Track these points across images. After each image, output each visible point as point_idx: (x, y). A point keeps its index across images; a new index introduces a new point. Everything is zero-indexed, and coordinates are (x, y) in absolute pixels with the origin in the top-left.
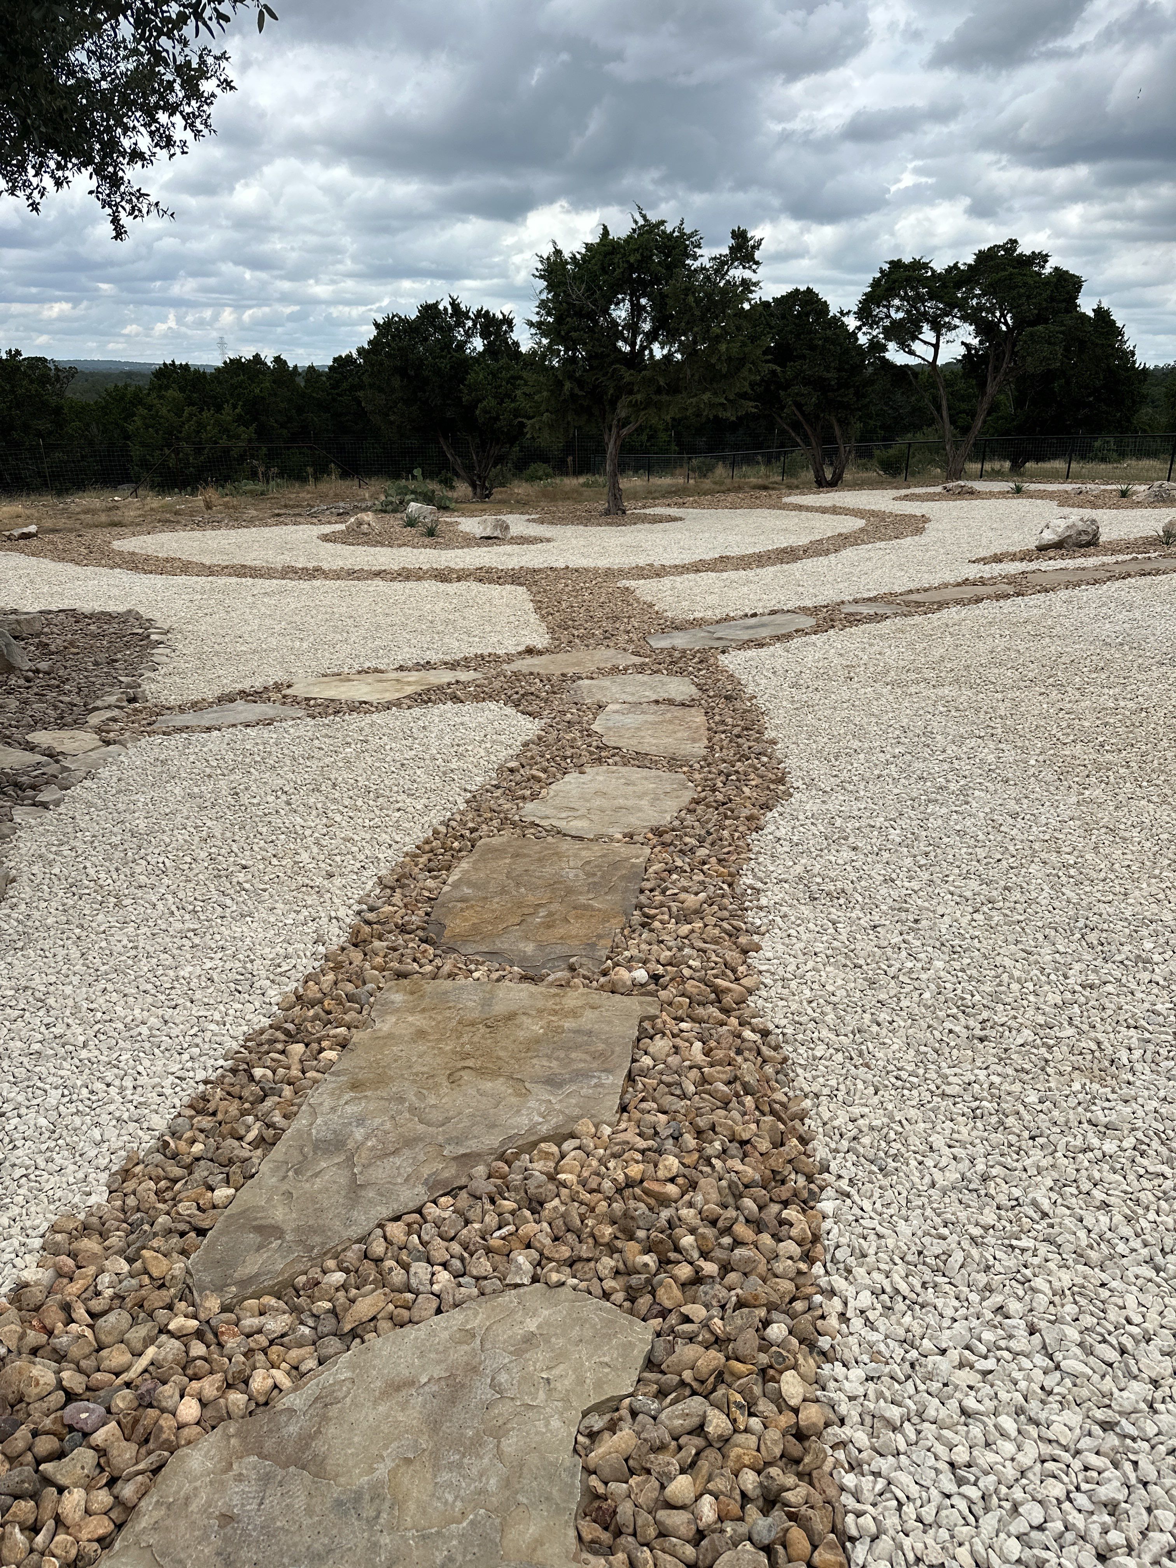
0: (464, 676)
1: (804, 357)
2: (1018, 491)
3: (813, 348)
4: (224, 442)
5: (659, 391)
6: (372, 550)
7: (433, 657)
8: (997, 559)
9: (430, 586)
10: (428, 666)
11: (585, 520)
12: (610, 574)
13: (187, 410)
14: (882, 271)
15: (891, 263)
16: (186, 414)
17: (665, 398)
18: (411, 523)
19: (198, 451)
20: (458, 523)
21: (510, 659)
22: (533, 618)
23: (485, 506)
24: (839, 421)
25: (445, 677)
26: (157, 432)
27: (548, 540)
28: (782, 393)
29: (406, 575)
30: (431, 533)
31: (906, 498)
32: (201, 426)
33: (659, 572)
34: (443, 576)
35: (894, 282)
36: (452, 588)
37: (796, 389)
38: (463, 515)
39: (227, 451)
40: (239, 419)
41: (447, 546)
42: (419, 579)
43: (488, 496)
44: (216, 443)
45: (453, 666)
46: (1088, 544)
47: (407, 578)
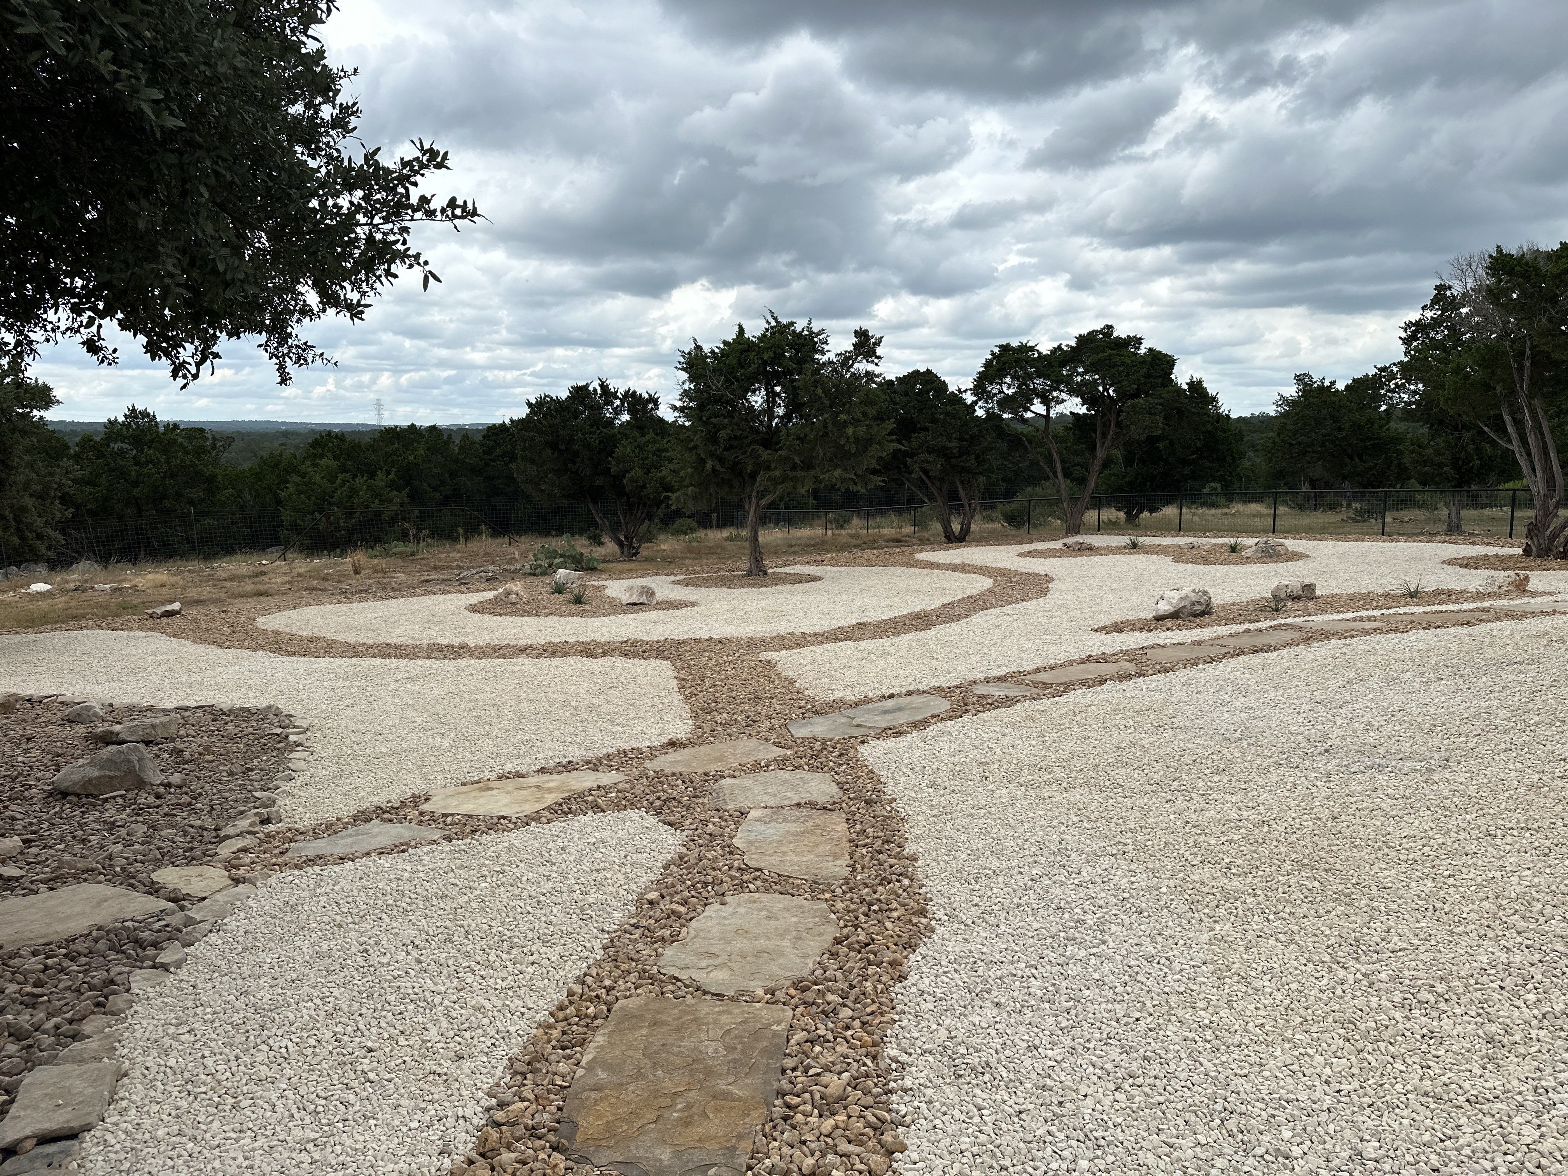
0: (606, 778)
1: (926, 429)
2: (1134, 546)
3: (934, 421)
4: (375, 505)
5: (794, 467)
6: (520, 620)
7: (575, 754)
8: (1118, 628)
9: (577, 663)
10: (569, 767)
11: (728, 582)
12: (753, 645)
13: (340, 477)
14: (993, 354)
15: (1000, 346)
16: (339, 481)
17: (800, 474)
18: (559, 589)
19: (350, 515)
20: (605, 587)
21: (653, 752)
22: (678, 699)
23: (632, 565)
24: (962, 482)
25: (585, 780)
26: (309, 498)
27: (693, 604)
28: (909, 460)
29: (553, 650)
30: (578, 600)
31: (1029, 554)
32: (353, 492)
33: (799, 641)
34: (588, 651)
35: (1005, 363)
36: (597, 664)
37: (922, 457)
38: (610, 578)
39: (378, 514)
40: (392, 485)
41: (594, 614)
42: (565, 655)
43: (634, 555)
44: (367, 507)
45: (594, 765)
46: (1203, 614)
47: (553, 655)
